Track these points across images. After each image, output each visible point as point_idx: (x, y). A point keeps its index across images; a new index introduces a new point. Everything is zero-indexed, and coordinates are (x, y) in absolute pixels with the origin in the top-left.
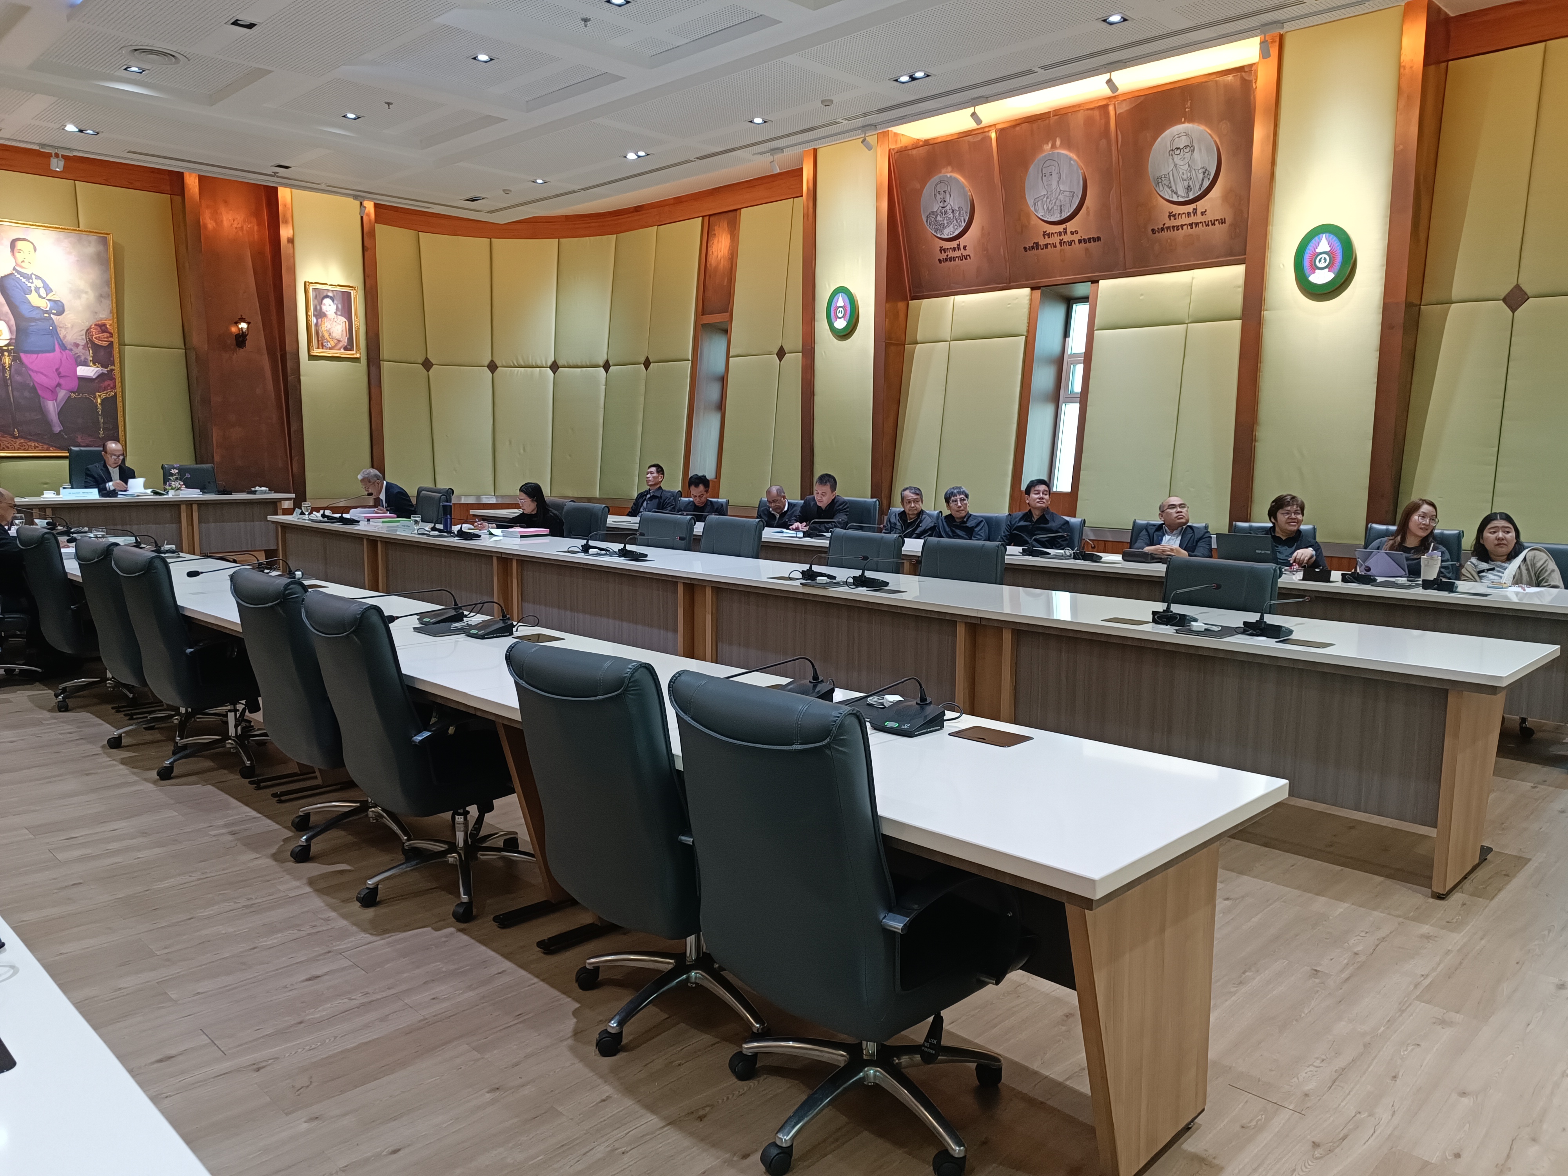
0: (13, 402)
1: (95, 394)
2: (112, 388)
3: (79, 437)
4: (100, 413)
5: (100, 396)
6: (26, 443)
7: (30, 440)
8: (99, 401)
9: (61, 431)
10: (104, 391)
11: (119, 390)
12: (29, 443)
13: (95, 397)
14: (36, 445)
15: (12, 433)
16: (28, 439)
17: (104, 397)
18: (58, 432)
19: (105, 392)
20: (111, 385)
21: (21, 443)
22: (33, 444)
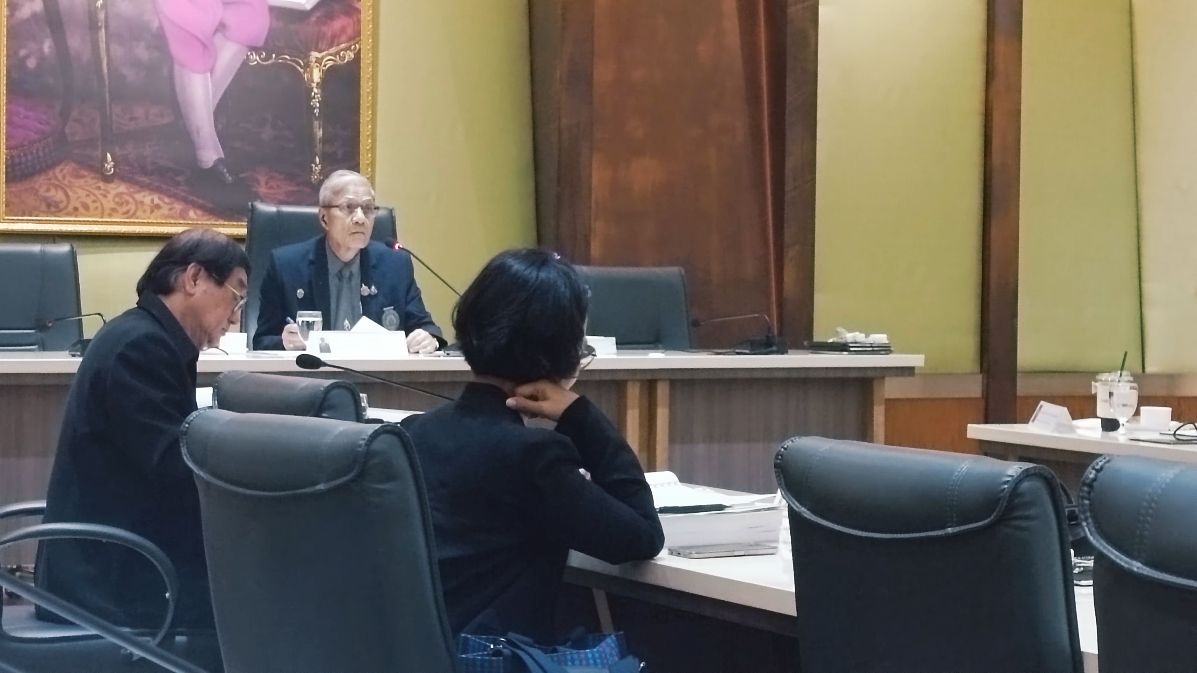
0: (106, 77)
1: (307, 56)
2: (350, 39)
3: (263, 180)
4: (316, 111)
5: (319, 61)
6: (131, 195)
7: (143, 187)
8: (317, 76)
9: (220, 160)
10: (331, 46)
11: (366, 44)
12: (139, 197)
13: (307, 66)
14: (157, 201)
15: (99, 166)
16: (137, 183)
17: (330, 63)
18: (210, 164)
19: (333, 50)
20: (350, 31)
21: (120, 195)
22: (147, 200)
